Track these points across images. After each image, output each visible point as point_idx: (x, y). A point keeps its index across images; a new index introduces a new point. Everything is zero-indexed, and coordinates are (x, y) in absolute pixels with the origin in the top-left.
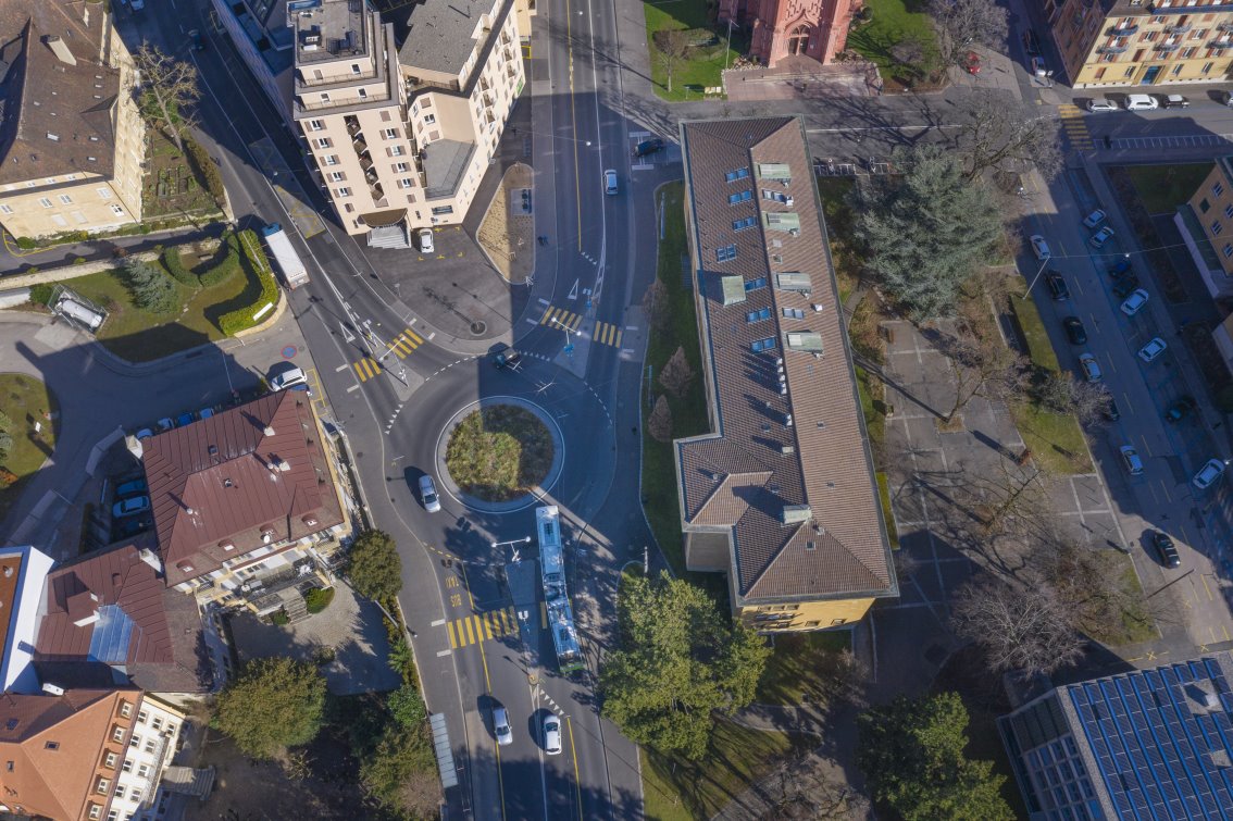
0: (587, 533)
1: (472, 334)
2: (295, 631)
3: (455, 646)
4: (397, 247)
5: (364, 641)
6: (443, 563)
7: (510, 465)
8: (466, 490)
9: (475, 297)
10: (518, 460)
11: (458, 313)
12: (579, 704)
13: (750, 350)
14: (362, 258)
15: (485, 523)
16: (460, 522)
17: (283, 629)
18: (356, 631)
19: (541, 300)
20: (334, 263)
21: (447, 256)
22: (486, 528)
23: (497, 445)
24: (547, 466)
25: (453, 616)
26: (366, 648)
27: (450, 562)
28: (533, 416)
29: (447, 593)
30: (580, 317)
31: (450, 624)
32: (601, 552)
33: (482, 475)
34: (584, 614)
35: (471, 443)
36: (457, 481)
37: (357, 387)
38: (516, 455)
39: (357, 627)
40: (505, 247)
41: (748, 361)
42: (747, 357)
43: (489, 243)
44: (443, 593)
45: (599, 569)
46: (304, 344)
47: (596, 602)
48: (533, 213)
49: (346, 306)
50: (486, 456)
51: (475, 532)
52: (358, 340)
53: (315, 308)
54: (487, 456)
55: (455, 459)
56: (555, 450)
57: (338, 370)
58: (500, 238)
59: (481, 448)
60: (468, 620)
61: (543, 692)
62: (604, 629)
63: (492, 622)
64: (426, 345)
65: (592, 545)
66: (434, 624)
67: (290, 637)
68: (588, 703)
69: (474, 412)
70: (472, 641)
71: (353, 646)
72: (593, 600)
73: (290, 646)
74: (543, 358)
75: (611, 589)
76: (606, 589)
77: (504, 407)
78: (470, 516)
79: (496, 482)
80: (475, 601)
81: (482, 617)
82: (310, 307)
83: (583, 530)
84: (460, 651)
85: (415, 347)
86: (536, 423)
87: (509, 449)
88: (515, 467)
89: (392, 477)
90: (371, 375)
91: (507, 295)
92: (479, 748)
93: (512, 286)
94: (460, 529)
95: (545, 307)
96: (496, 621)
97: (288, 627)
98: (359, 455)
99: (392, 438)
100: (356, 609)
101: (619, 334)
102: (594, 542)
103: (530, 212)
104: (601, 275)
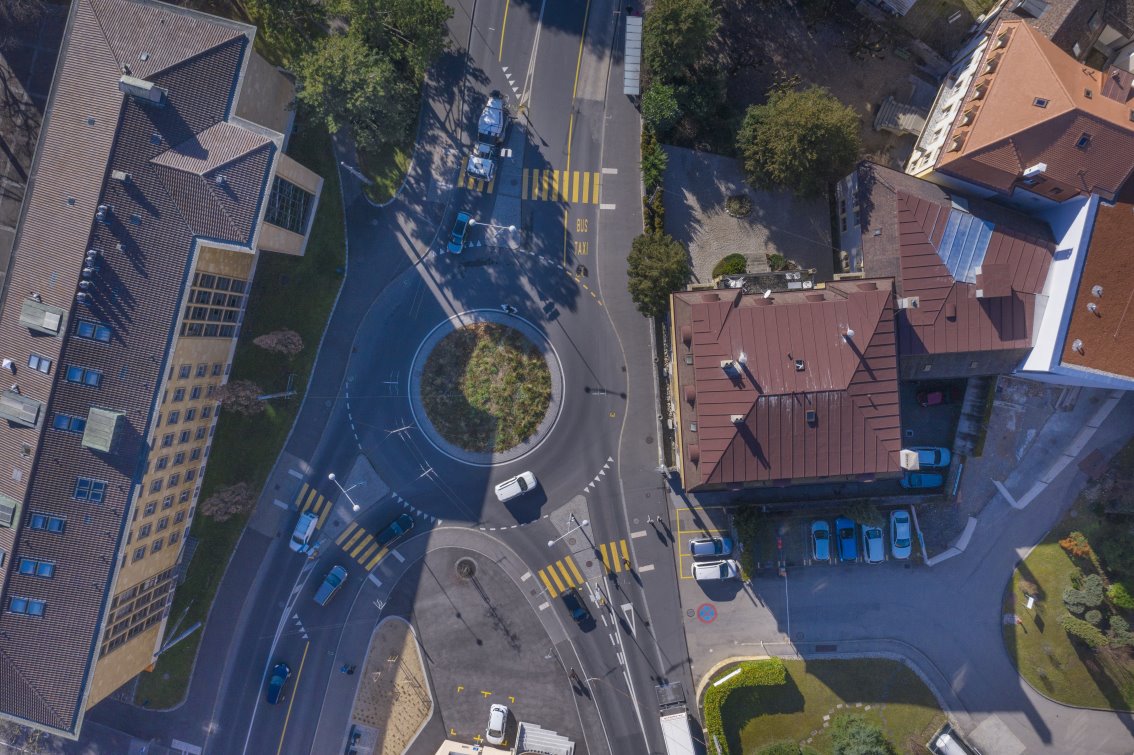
0: (418, 255)
1: (475, 563)
2: (766, 244)
3: (597, 176)
4: (537, 728)
5: (691, 208)
6: (586, 273)
7: (478, 365)
8: (537, 352)
9: (459, 616)
10: (468, 369)
11: (486, 599)
12: (485, 71)
13: (114, 334)
14: (587, 726)
15: (528, 303)
16: (555, 315)
17: (778, 250)
18: (698, 222)
19: (378, 583)
20: (625, 732)
21: (477, 692)
22: (527, 296)
23: (486, 395)
24: (437, 352)
25: (590, 209)
26: (691, 200)
27: (578, 271)
28: (434, 421)
29: (589, 237)
30: (339, 542)
31: (595, 201)
32: (409, 227)
33: (514, 364)
34: (449, 164)
35: (515, 410)
36: (544, 366)
37: (634, 535)
38: (468, 376)
39: (697, 226)
40: (401, 680)
41: (123, 320)
42: (122, 326)
43: (418, 694)
44: (595, 238)
45: (418, 208)
46: (686, 620)
47: (433, 172)
48: (351, 722)
49: (622, 658)
50: (503, 386)
51: (542, 298)
52: (619, 602)
53: (663, 669)
54: (501, 385)
55: (540, 395)
56: (420, 370)
57: (651, 567)
58: (402, 698)
59: (505, 400)
60: (575, 199)
61: (518, 96)
62: (434, 140)
63: (550, 186)
64: (536, 566)
65: (417, 238)
66: (612, 207)
67: (773, 238)
68: (475, 69)
69: (501, 450)
70: (576, 174)
71: (706, 206)
72: (436, 175)
73: (774, 228)
74: (400, 500)
75: (412, 181)
76: (417, 182)
77: (465, 445)
78: (542, 318)
79: (501, 349)
80: (563, 216)
81: (560, 196)
82: (668, 673)
83: (421, 261)
84: (593, 168)
85: (550, 568)
86: (434, 412)
87: (474, 386)
88: (473, 362)
89: (619, 397)
90: (613, 545)
91: (419, 605)
92: (600, 58)
93: (409, 619)
94: (557, 306)
95: (378, 572)
96: (546, 186)
97: (772, 250)
98: (650, 440)
99: (607, 451)
100: (692, 247)
101: (298, 502)
102: (413, 240)
103: (354, 727)
104: (294, 596)
